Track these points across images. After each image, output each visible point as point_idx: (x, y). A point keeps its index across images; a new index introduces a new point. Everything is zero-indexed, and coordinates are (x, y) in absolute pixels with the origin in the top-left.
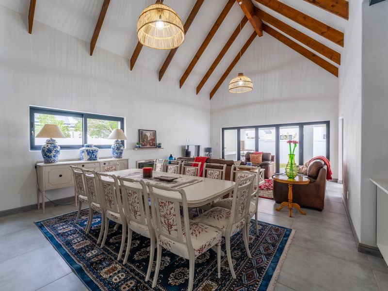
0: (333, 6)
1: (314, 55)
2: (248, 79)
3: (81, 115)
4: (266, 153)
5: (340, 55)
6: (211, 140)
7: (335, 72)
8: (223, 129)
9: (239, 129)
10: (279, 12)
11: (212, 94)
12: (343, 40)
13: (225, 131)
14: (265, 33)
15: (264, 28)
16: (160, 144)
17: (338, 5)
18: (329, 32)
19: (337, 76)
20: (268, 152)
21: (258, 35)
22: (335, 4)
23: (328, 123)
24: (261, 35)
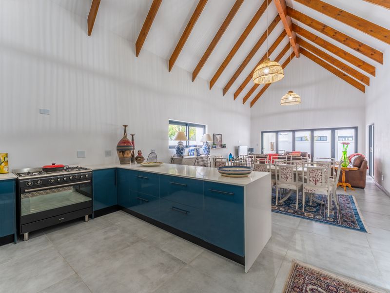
0: (372, 54)
1: (345, 75)
2: (297, 96)
3: (186, 125)
4: (304, 153)
5: (369, 78)
6: (251, 142)
7: (363, 89)
8: (263, 133)
9: (277, 132)
10: (324, 47)
11: (252, 104)
12: (375, 72)
13: (264, 134)
14: (302, 55)
15: (301, 51)
16: (225, 145)
17: (376, 54)
18: (364, 66)
19: (364, 92)
20: (306, 151)
21: (295, 56)
22: (373, 54)
23: (356, 128)
24: (298, 57)
